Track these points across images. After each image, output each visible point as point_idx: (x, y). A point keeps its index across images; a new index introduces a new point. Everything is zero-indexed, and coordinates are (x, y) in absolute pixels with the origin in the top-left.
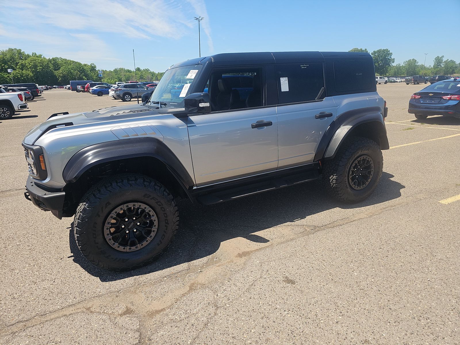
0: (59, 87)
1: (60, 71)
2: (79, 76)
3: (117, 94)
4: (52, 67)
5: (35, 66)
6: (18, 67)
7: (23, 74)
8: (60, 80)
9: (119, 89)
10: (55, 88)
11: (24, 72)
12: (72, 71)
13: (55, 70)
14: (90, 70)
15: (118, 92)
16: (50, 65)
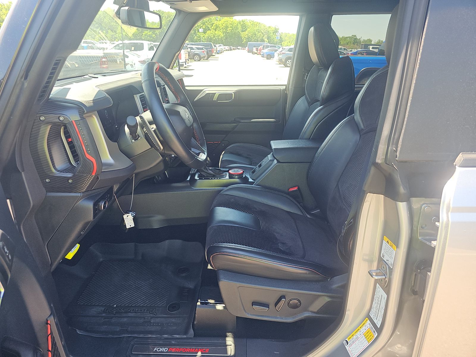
0: (242, 48)
1: (246, 33)
2: (262, 38)
3: (279, 58)
4: (240, 29)
5: (227, 27)
6: (213, 27)
7: (215, 34)
8: (244, 41)
9: (283, 53)
10: (239, 49)
11: (216, 32)
12: (257, 33)
13: (242, 31)
14: (273, 32)
15: (281, 56)
16: (239, 27)
